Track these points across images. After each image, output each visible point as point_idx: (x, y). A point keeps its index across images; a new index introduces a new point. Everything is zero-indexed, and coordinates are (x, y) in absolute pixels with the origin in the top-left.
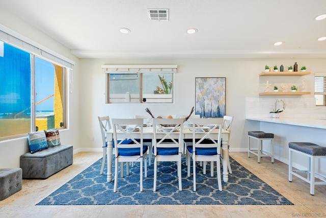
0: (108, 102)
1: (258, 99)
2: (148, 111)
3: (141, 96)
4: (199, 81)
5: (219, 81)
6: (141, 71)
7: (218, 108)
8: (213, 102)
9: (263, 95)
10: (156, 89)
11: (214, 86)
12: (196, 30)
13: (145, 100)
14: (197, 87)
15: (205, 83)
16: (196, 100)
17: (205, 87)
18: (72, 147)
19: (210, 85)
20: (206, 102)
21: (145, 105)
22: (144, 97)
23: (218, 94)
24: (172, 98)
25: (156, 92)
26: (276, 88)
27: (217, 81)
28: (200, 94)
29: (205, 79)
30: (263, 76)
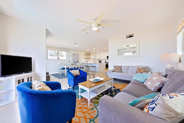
1: (84, 59)
5: (78, 55)
28: (74, 58)
29: (75, 54)
30: (85, 55)
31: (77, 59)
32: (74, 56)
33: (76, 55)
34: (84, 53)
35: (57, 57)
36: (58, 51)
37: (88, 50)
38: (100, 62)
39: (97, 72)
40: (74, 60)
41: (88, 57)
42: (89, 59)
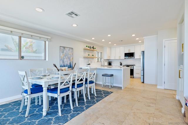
1: (83, 59)
4: (62, 48)
5: (70, 50)
7: (70, 63)
8: (68, 60)
9: (85, 58)
12: (77, 25)
14: (61, 51)
15: (64, 50)
16: (61, 59)
17: (64, 52)
19: (67, 51)
20: (65, 60)
22: (22, 55)
23: (70, 56)
26: (89, 55)
27: (70, 49)
28: (62, 56)
29: (64, 47)
30: (85, 49)
31: (69, 58)
32: (63, 52)
33: (67, 49)
34: (83, 46)
35: (17, 53)
36: (20, 37)
37: (93, 39)
38: (110, 64)
39: (120, 88)
40: (63, 62)
41: (91, 54)
42: (93, 57)
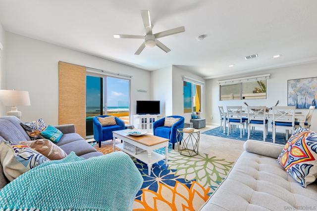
0: (220, 100)
2: (245, 103)
3: (241, 95)
4: (292, 82)
5: (315, 80)
6: (241, 81)
7: (314, 101)
8: (307, 96)
10: (254, 90)
11: (308, 85)
13: (244, 98)
14: (290, 86)
15: (298, 83)
16: (289, 96)
17: (298, 86)
18: (205, 120)
19: (304, 84)
21: (244, 101)
22: (243, 96)
24: (266, 96)
25: (254, 92)
27: (312, 80)
28: (293, 92)
32: (294, 86)
